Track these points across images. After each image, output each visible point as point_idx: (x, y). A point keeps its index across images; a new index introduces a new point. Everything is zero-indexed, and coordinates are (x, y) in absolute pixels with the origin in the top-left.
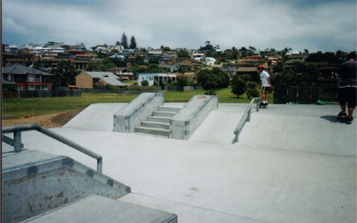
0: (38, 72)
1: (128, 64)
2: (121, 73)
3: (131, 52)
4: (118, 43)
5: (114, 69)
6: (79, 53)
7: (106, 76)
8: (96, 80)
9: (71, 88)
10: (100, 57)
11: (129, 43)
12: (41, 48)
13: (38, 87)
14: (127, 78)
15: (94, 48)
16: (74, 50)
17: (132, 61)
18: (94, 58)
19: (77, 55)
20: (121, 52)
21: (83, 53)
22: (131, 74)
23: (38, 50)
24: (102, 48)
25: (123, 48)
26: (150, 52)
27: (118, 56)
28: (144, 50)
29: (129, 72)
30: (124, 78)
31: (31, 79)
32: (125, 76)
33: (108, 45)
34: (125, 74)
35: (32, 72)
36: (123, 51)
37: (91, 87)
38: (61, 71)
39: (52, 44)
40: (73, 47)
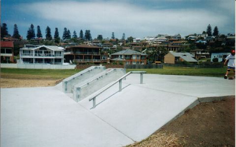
0: (138, 53)
1: (208, 46)
2: (200, 53)
3: (213, 38)
4: (204, 33)
5: (195, 50)
6: (175, 41)
7: (185, 55)
8: (177, 58)
9: (157, 63)
10: (189, 43)
11: (213, 32)
12: (153, 39)
13: (138, 62)
14: (205, 56)
15: (187, 37)
16: (173, 39)
17: (212, 45)
18: (184, 44)
19: (173, 42)
20: (205, 38)
21: (178, 40)
22: (208, 53)
23: (151, 40)
24: (192, 36)
25: (207, 35)
26: (228, 37)
27: (202, 42)
28: (223, 36)
29: (207, 52)
30: (202, 56)
31: (134, 58)
32: (203, 55)
33: (197, 34)
34: (203, 53)
35: (135, 54)
36: (207, 38)
37: (174, 63)
38: (158, 52)
39: (160, 36)
40: (173, 37)
